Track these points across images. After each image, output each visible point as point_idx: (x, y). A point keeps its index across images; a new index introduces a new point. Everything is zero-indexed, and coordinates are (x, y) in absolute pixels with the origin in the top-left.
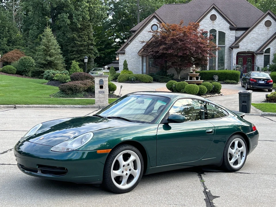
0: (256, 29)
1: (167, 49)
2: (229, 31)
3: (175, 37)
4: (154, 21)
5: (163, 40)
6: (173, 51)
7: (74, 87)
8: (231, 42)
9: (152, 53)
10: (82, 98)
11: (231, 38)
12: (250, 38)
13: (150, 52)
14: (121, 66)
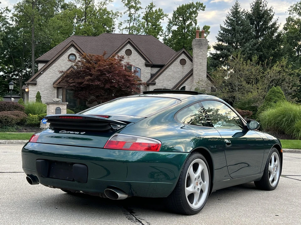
0: (172, 67)
1: (92, 80)
2: (145, 67)
3: (102, 68)
4: (72, 50)
5: (87, 71)
6: (100, 83)
7: (5, 118)
8: (146, 79)
9: (75, 84)
10: (15, 132)
11: (147, 75)
12: (166, 75)
13: (73, 82)
14: (31, 98)
